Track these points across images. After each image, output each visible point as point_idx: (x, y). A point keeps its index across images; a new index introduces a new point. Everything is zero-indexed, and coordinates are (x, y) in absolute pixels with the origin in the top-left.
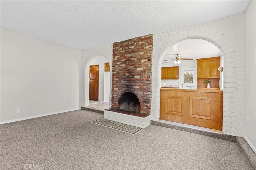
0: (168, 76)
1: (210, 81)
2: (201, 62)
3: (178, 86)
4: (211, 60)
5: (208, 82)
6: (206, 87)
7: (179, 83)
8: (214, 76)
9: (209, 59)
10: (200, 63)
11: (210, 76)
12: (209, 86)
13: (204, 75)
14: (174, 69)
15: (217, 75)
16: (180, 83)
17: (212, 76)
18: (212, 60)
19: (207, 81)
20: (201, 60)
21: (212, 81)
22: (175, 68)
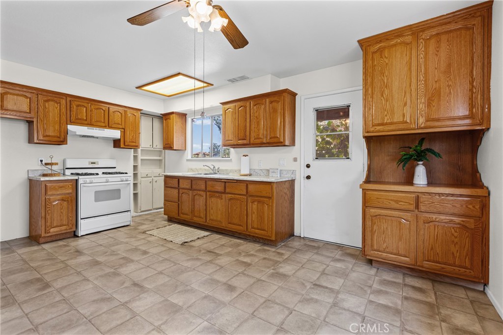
0: (252, 134)
1: (430, 150)
2: (381, 51)
3: (293, 172)
4: (434, 31)
5: (420, 156)
6: (409, 180)
7: (295, 160)
8: (454, 119)
9: (423, 30)
10: (376, 56)
11: (429, 124)
12: (421, 175)
13: (397, 118)
14: (271, 102)
15: (471, 116)
16: (298, 159)
17: (438, 120)
18: (438, 34)
19: (412, 152)
20: (381, 41)
21: (437, 147)
22: (276, 98)
